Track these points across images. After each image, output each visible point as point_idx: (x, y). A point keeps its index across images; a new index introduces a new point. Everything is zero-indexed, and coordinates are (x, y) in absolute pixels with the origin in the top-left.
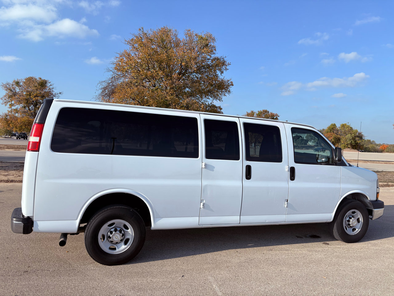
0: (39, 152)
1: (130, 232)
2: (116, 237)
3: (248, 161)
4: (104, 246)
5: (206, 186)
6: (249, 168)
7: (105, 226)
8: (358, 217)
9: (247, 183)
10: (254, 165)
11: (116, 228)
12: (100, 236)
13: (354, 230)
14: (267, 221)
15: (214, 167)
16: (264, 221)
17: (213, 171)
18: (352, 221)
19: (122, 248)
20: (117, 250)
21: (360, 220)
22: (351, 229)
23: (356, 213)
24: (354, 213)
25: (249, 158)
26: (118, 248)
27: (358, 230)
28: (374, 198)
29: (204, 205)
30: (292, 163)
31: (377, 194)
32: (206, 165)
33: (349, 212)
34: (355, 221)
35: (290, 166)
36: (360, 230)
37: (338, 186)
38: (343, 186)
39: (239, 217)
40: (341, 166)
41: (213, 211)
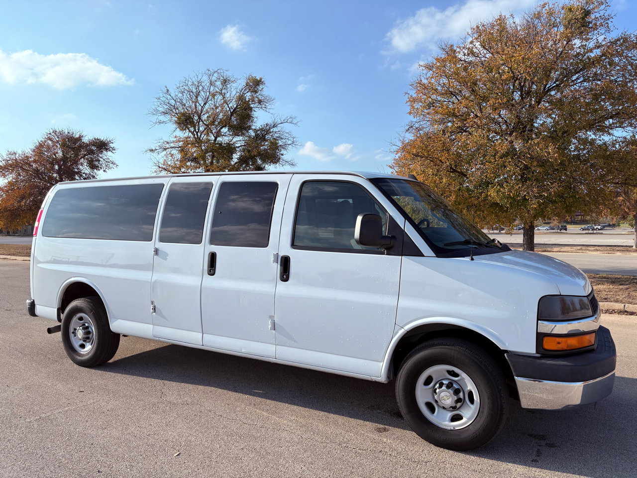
2: (80, 333)
3: (213, 246)
5: (155, 282)
6: (213, 257)
7: (75, 320)
8: (469, 389)
9: (209, 281)
11: (85, 323)
12: (71, 330)
13: (456, 417)
14: (243, 351)
16: (238, 349)
19: (88, 348)
20: (85, 349)
21: (475, 397)
22: (449, 415)
23: (460, 377)
25: (214, 240)
28: (530, 348)
29: (154, 309)
30: (286, 249)
31: (546, 339)
32: (157, 251)
33: (437, 371)
34: (448, 394)
35: (282, 254)
36: (471, 422)
37: (391, 301)
38: (404, 302)
39: (201, 334)
40: (402, 255)
41: (167, 320)
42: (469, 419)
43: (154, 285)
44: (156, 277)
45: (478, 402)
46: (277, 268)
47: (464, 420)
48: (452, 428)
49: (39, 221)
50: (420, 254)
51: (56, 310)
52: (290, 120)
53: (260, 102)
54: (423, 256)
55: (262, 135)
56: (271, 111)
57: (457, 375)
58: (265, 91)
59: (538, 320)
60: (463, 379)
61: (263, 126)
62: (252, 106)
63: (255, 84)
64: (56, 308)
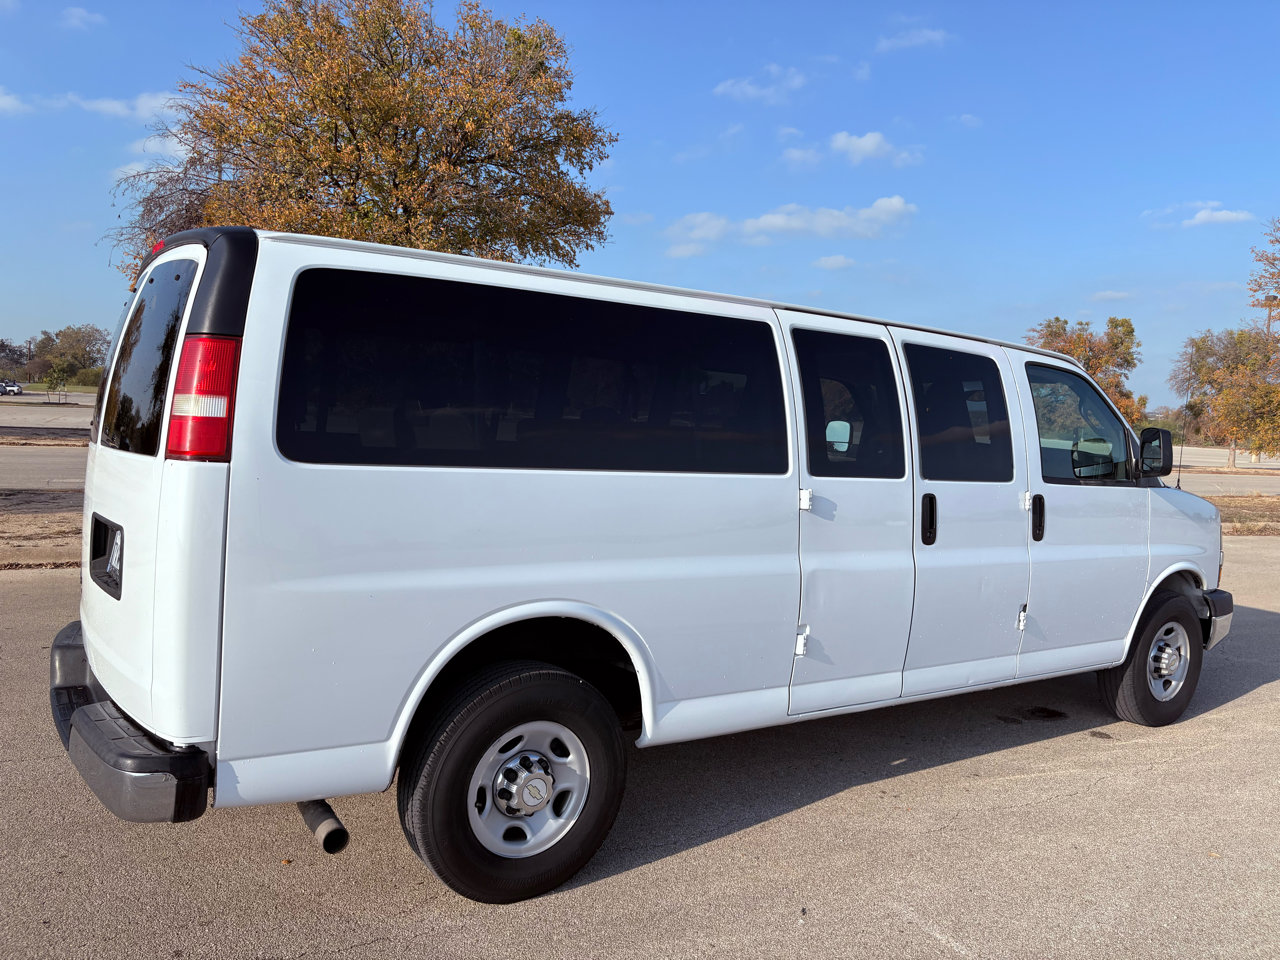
0: (229, 462)
1: (576, 767)
2: (533, 791)
3: (927, 481)
5: (813, 574)
8: (1180, 644)
9: (927, 555)
10: (943, 491)
11: (527, 754)
12: (473, 794)
13: (1167, 683)
15: (835, 507)
16: (963, 683)
17: (831, 517)
18: (1168, 659)
19: (549, 831)
20: (532, 840)
21: (1182, 653)
22: (1162, 683)
23: (1173, 634)
24: (1169, 632)
26: (534, 834)
27: (1176, 686)
29: (806, 643)
32: (813, 499)
35: (1032, 492)
38: (1153, 551)
39: (901, 674)
41: (832, 663)
42: (1180, 682)
43: (805, 586)
44: (811, 563)
45: (1187, 657)
46: (1028, 520)
47: (1174, 683)
57: (1171, 632)
60: (1179, 634)
64: (388, 738)
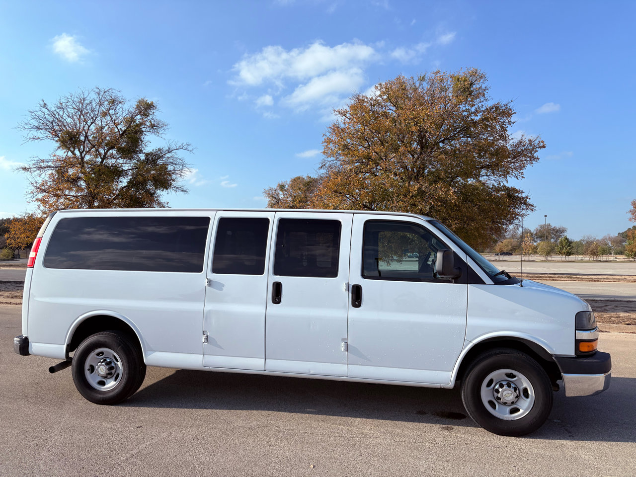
0: (33, 268)
1: (120, 366)
2: (101, 369)
3: (277, 276)
4: (92, 379)
5: (209, 311)
6: (277, 287)
7: (93, 355)
8: (524, 386)
9: (274, 309)
10: (286, 281)
12: (87, 366)
14: (312, 372)
15: (223, 285)
16: (307, 372)
17: (222, 290)
18: (503, 392)
19: (111, 385)
20: (106, 386)
21: (529, 393)
22: (508, 409)
23: (516, 378)
25: (279, 270)
28: (570, 351)
29: (207, 338)
30: (356, 278)
31: (581, 344)
32: (210, 282)
33: (498, 374)
34: (510, 392)
35: (352, 283)
36: (528, 412)
37: (460, 321)
38: (472, 321)
39: (264, 360)
40: (468, 284)
41: (222, 349)
42: (526, 410)
43: (206, 316)
44: (209, 307)
45: (532, 396)
46: (348, 297)
47: (521, 411)
48: (513, 419)
49: (36, 250)
50: (482, 282)
51: (65, 347)
52: (185, 147)
53: (152, 126)
54: (485, 283)
55: (153, 158)
56: (163, 136)
57: (514, 376)
58: (157, 115)
59: (576, 330)
60: (519, 379)
61: (155, 150)
62: (144, 129)
63: (146, 108)
64: (64, 344)
